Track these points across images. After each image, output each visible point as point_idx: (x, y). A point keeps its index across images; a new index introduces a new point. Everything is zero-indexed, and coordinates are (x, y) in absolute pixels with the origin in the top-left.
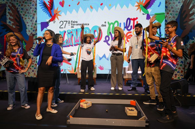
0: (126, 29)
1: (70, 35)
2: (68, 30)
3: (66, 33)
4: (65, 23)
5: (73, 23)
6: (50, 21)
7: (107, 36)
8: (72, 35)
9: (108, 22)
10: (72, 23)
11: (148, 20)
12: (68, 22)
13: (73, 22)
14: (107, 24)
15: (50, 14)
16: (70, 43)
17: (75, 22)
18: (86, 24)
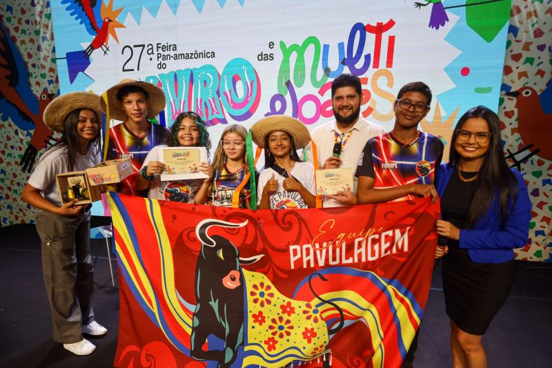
0: (346, 68)
4: (137, 51)
5: (163, 53)
6: (94, 46)
7: (279, 97)
9: (282, 45)
10: (160, 50)
11: (437, 28)
12: (146, 49)
13: (164, 48)
14: (277, 52)
15: (91, 24)
17: (170, 46)
18: (204, 55)
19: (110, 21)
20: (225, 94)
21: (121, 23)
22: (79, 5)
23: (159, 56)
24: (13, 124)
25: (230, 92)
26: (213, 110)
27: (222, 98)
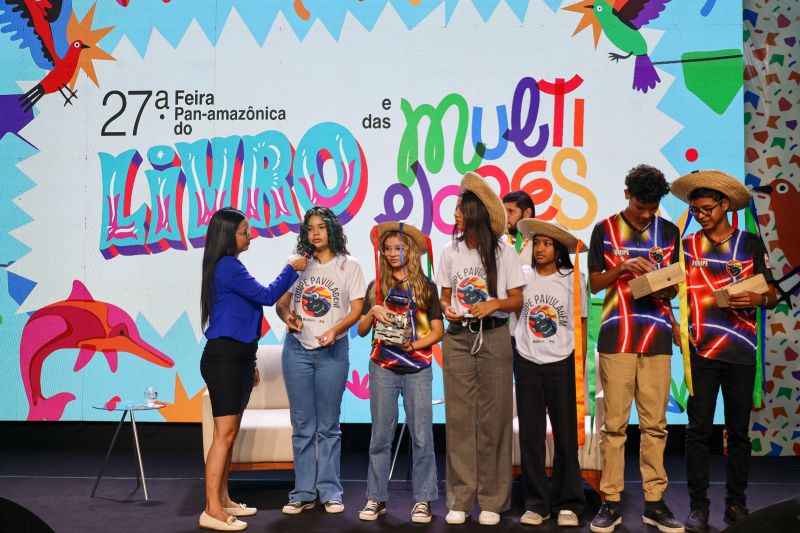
0: (511, 145)
1: (166, 182)
2: (153, 151)
3: (145, 166)
4: (135, 102)
5: (186, 108)
6: (42, 89)
7: (400, 189)
8: (182, 180)
9: (405, 105)
10: (182, 103)
11: (645, 91)
12: (153, 98)
13: (189, 99)
14: (396, 115)
15: (44, 49)
16: (169, 229)
17: (202, 96)
18: (267, 114)
19: (83, 46)
20: (303, 181)
21: (107, 51)
22: (23, 16)
23: (179, 111)
25: (312, 177)
26: (279, 209)
27: (297, 188)
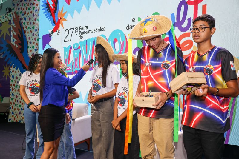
1: (77, 53)
2: (75, 45)
3: (73, 49)
4: (71, 31)
5: (82, 31)
6: (53, 31)
8: (80, 52)
9: (140, 19)
12: (75, 29)
15: (54, 21)
16: (77, 67)
17: (85, 27)
18: (100, 30)
19: (61, 18)
21: (65, 18)
22: (50, 13)
24: (19, 71)
